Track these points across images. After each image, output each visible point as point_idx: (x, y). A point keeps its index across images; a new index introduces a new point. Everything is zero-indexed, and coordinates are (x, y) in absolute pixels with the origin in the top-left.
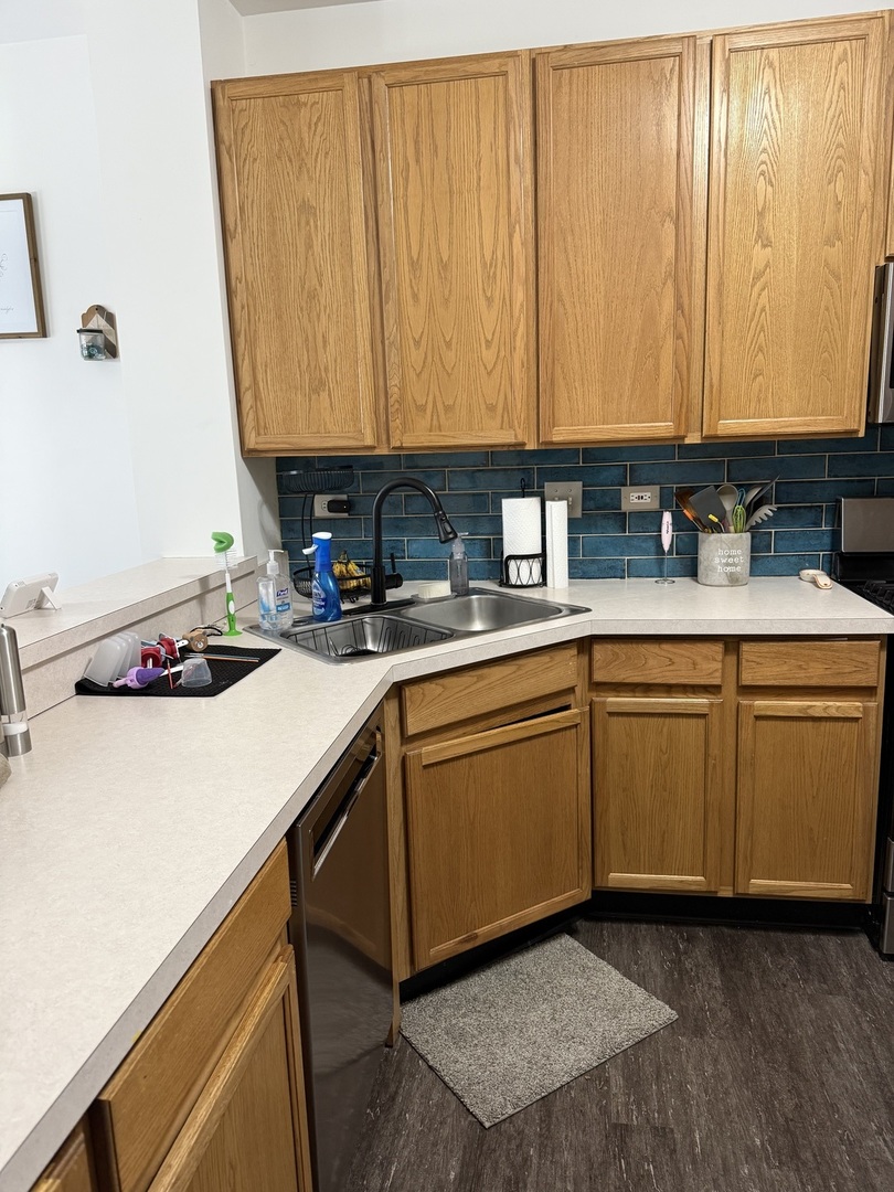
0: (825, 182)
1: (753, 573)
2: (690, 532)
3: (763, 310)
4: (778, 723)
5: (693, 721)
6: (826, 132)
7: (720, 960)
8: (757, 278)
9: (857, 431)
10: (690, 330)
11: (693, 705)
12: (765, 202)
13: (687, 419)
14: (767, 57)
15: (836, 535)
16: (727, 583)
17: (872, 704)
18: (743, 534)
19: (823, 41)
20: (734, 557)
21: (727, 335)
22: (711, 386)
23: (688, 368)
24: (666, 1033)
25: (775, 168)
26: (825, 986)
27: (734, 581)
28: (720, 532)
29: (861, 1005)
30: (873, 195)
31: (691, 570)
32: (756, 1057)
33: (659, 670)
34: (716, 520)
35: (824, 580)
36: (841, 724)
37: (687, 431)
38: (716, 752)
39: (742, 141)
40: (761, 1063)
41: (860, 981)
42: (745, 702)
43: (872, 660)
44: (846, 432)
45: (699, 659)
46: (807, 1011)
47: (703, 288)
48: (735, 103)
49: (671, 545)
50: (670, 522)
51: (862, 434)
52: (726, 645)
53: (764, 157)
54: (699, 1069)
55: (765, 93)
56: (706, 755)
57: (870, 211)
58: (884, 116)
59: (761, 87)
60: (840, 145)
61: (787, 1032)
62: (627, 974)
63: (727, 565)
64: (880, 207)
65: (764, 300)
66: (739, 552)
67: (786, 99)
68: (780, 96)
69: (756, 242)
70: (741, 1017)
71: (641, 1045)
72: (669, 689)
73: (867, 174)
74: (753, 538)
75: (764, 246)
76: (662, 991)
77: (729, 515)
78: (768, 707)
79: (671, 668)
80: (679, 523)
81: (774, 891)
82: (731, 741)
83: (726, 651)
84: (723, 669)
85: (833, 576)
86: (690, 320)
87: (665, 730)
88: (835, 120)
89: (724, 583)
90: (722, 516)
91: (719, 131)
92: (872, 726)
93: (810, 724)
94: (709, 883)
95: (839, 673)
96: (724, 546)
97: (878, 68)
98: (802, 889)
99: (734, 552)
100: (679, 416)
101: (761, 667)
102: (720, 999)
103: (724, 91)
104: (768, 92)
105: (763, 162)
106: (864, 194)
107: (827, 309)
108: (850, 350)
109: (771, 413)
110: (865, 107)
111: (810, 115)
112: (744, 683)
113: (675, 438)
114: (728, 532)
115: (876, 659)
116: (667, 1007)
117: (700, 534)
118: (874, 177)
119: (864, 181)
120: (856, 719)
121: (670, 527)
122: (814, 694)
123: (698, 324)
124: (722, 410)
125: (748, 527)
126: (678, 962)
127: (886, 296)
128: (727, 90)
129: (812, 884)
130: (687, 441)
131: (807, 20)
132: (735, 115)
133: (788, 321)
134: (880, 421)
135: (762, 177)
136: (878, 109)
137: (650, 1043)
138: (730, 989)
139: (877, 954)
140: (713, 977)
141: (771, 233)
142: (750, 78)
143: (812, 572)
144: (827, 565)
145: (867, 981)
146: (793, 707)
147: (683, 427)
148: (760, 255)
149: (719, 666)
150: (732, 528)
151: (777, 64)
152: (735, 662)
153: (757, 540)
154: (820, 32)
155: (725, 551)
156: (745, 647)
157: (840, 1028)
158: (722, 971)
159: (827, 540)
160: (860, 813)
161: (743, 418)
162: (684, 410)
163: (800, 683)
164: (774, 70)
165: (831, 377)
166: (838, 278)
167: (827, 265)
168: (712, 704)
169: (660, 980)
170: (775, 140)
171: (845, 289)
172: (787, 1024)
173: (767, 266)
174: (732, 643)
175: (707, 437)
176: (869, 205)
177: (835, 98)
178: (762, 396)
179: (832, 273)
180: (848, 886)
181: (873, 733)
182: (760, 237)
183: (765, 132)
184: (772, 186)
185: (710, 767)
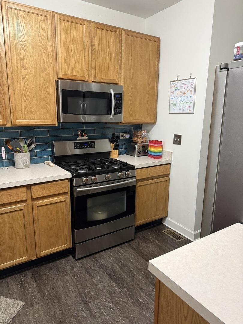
0: (40, 54)
1: (31, 163)
2: (11, 153)
3: (26, 88)
4: (44, 207)
5: (19, 212)
6: (39, 40)
7: (35, 279)
8: (24, 78)
9: (56, 124)
10: (4, 92)
11: (19, 207)
12: (23, 56)
13: (6, 119)
14: (19, 13)
15: (53, 151)
16: (24, 167)
17: (68, 196)
18: (27, 153)
19: (35, 14)
20: (25, 160)
21: (16, 94)
22: (13, 109)
23: (5, 103)
24: (22, 310)
25: (25, 47)
26: (64, 274)
27: (26, 166)
28: (20, 152)
29: (73, 276)
30: (53, 61)
31: (13, 164)
32: (49, 305)
33: (7, 199)
34: (19, 149)
35: (51, 164)
36: (60, 203)
37: (7, 122)
38: (27, 219)
39: (14, 36)
40: (51, 306)
41: (72, 269)
42: (34, 203)
43: (66, 185)
44: (53, 124)
45: (19, 193)
46: (60, 283)
47: (7, 79)
48: (11, 24)
49: (5, 157)
50: (4, 150)
51: (57, 125)
52: (27, 187)
53: (21, 43)
54: (33, 317)
55: (20, 24)
56: (24, 221)
57: (53, 65)
58: (53, 40)
59: (18, 22)
60: (43, 45)
61: (56, 292)
62: (7, 296)
63: (24, 162)
64: (55, 64)
65: (26, 85)
66: (27, 158)
67: (26, 27)
68: (25, 26)
69: (22, 68)
70: (43, 294)
71: (14, 319)
72: (11, 204)
73: (51, 55)
74: (30, 153)
75: (25, 69)
76: (19, 297)
77: (23, 148)
78: (41, 203)
79: (11, 197)
80: (7, 150)
81: (48, 253)
82: (31, 215)
83: (27, 189)
84: (27, 195)
85: (53, 162)
86: (4, 88)
87: (11, 217)
88: (41, 37)
89: (23, 168)
90: (21, 148)
91: (7, 32)
92: (68, 202)
93: (52, 205)
94: (29, 258)
95: (59, 190)
96: (22, 157)
97: (51, 26)
98: (55, 250)
99: (25, 158)
100: (4, 118)
101: (37, 192)
102: (36, 291)
103: (7, 19)
104: (21, 23)
105: (21, 44)
106: (51, 60)
107: (44, 90)
108: (51, 102)
109: (32, 119)
110: (48, 36)
111: (34, 34)
112: (33, 198)
113: (3, 125)
114: (23, 152)
115: (67, 185)
116: (21, 301)
117: (14, 153)
118: (53, 56)
119: (50, 57)
120: (64, 201)
121: (5, 152)
122: (53, 197)
123: (6, 90)
124: (17, 117)
125: (28, 151)
126: (22, 285)
127: (59, 88)
128: (8, 19)
129: (57, 248)
130: (7, 126)
131: (30, 6)
132: (11, 28)
133: (34, 92)
134: (61, 122)
135: (21, 49)
136: (52, 38)
137: (17, 316)
138: (39, 287)
139: (75, 260)
140: (34, 285)
141: (26, 66)
142: (15, 18)
143: (47, 161)
144: (51, 159)
145: (74, 268)
146: (47, 202)
147: (5, 122)
148: (24, 72)
149: (26, 194)
150: (24, 151)
151: (22, 16)
152: (30, 192)
153: (31, 154)
154: (34, 11)
155: (22, 158)
156: (33, 187)
157: (69, 285)
158: (36, 282)
159: (50, 153)
160: (67, 225)
161: (24, 120)
162: (5, 116)
163: (49, 194)
164: (22, 17)
165: (47, 109)
166: (46, 82)
167: (43, 78)
168: (24, 206)
169: (18, 294)
170: (24, 38)
171: (48, 85)
172: (56, 290)
173: (26, 75)
174: (29, 187)
175: (13, 125)
176: (52, 63)
177: (40, 31)
178: (29, 113)
179: (44, 80)
180: (66, 245)
181: (68, 204)
182: (23, 66)
183: (21, 35)
184: (25, 52)
185: (26, 224)
